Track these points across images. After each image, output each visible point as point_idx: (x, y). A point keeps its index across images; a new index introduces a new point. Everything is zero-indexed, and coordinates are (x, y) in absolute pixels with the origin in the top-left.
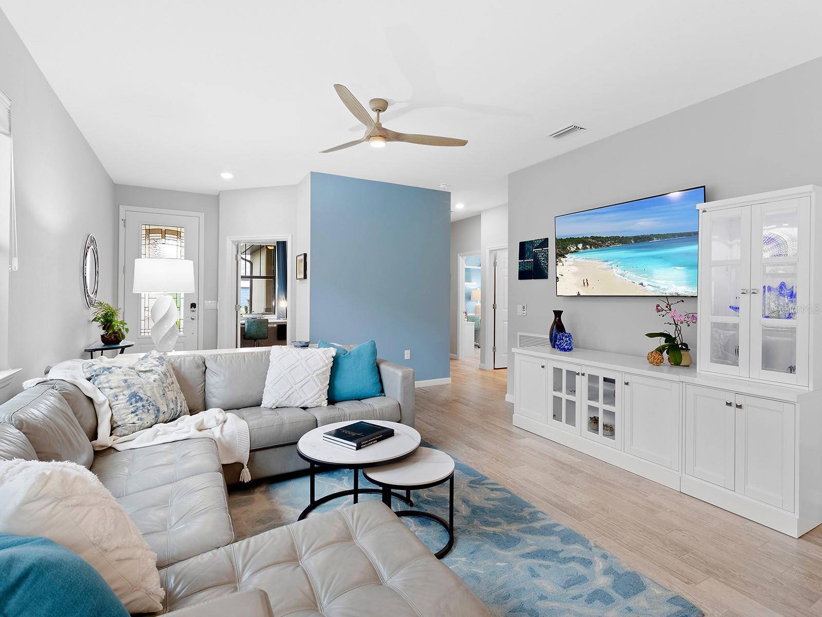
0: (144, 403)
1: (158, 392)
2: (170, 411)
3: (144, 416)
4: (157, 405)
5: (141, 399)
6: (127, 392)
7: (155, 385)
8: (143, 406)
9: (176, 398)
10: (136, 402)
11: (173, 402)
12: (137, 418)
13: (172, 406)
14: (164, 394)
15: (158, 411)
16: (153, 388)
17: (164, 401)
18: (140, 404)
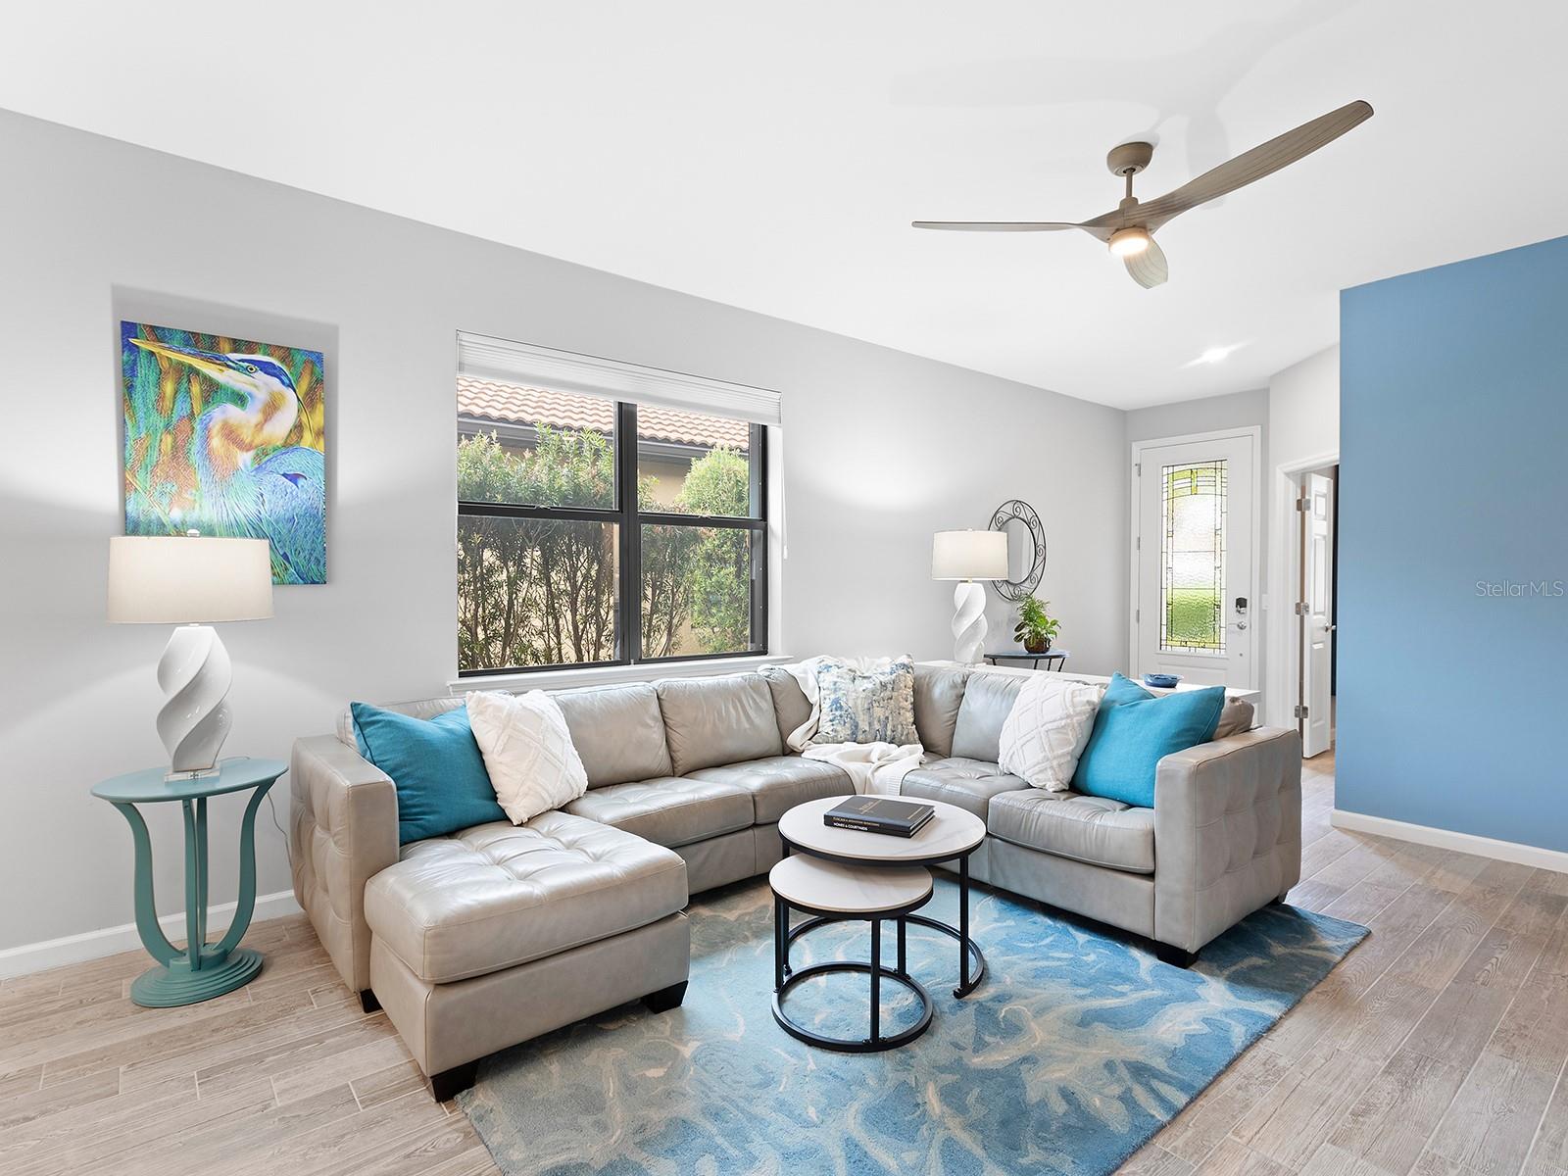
0: (843, 712)
1: (862, 704)
2: (873, 732)
3: (839, 728)
4: (857, 720)
5: (841, 707)
6: (833, 697)
7: (863, 695)
8: (841, 716)
9: (887, 718)
10: (836, 710)
11: (879, 721)
12: (832, 728)
13: (877, 726)
14: (869, 709)
15: (856, 727)
16: (857, 698)
17: (866, 717)
18: (838, 713)
